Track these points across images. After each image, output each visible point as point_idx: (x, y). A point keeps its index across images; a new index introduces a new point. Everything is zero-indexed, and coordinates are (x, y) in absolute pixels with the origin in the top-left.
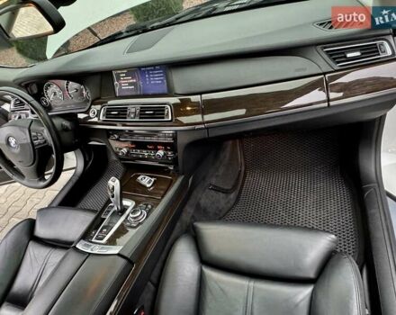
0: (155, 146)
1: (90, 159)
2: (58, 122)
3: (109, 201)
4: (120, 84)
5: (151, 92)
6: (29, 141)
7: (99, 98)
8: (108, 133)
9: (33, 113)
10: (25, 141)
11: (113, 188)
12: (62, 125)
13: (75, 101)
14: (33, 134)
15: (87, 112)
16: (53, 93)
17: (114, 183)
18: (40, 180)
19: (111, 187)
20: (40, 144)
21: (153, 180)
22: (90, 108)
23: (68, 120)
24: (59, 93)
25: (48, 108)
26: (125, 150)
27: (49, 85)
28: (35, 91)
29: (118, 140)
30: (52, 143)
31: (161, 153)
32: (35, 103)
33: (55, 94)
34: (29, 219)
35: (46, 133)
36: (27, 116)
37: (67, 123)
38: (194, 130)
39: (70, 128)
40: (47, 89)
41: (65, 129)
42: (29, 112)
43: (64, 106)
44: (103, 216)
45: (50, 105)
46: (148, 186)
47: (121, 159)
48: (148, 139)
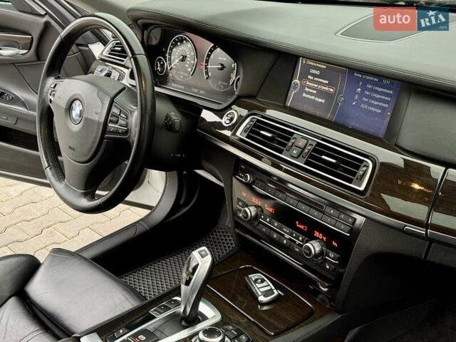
0: (311, 229)
1: (186, 204)
2: (163, 109)
3: (177, 291)
4: (303, 87)
5: (352, 124)
6: (102, 120)
7: (253, 97)
8: (239, 166)
9: (132, 76)
10: (96, 118)
11: (195, 269)
12: (167, 117)
13: (212, 85)
14: (115, 110)
15: (220, 113)
16: (181, 55)
17: (202, 260)
18: (85, 195)
19: (193, 264)
20: (116, 132)
21: (276, 292)
22: (229, 107)
23: (182, 113)
24: (191, 60)
25: (160, 78)
26: (251, 211)
27: (181, 40)
28: (154, 42)
29: (249, 186)
30: (136, 139)
31: (315, 247)
32: (143, 60)
33: (184, 59)
34: (32, 257)
35: (134, 119)
36: (121, 77)
37: (176, 117)
38: (401, 230)
39: (177, 127)
40: (175, 45)
41: (169, 126)
42: (127, 72)
43: (189, 86)
44: (152, 312)
45: (167, 75)
46: (261, 298)
47: (237, 224)
48: (303, 209)
